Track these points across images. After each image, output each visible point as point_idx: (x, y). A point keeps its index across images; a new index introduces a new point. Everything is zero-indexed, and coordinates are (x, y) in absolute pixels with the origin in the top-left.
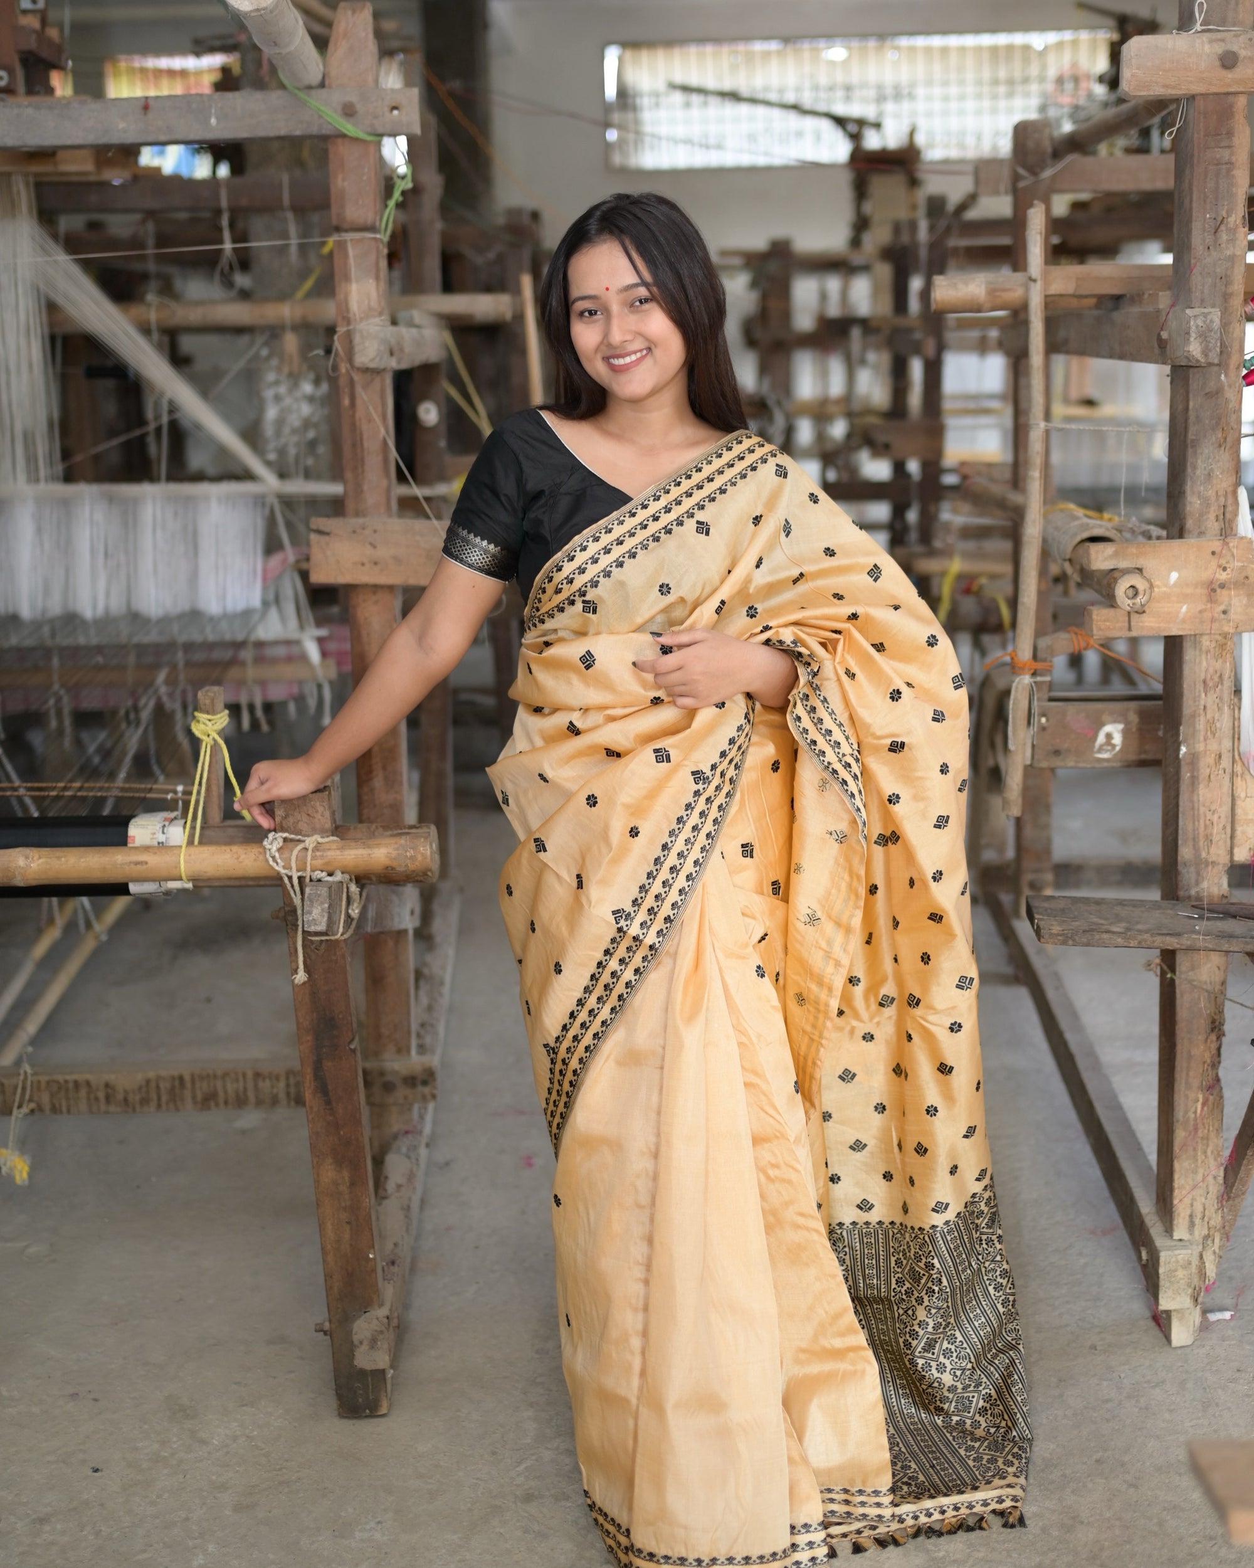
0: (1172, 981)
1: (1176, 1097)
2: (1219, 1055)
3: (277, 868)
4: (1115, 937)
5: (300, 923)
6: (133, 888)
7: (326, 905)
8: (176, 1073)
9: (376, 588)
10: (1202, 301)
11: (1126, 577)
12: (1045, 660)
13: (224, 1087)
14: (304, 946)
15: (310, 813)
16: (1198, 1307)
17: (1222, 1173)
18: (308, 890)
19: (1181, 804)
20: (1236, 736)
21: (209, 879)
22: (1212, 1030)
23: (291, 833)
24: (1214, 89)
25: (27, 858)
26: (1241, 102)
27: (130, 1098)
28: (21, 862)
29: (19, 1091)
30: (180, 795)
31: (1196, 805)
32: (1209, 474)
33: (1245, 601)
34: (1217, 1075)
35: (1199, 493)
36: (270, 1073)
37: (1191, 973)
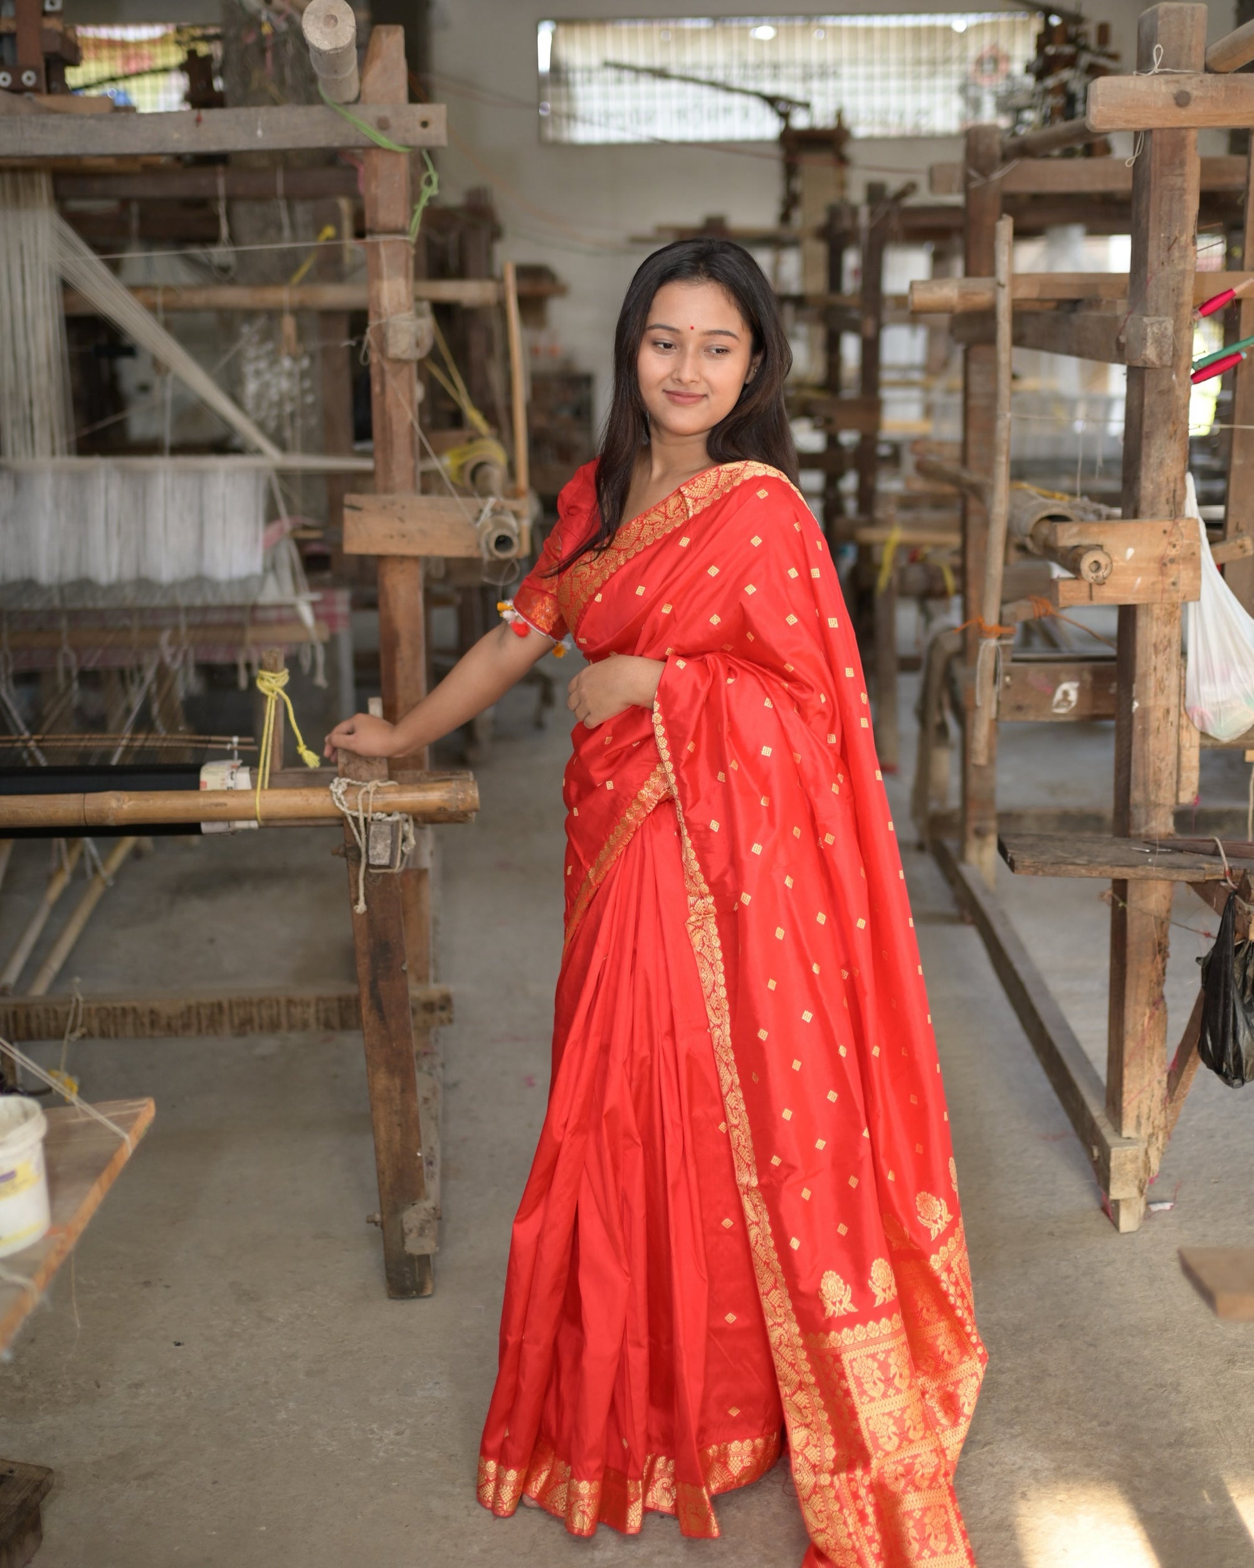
0: (1124, 910)
1: (1127, 1012)
2: (1164, 974)
3: (343, 809)
4: (1079, 868)
5: (363, 858)
6: (205, 828)
7: (389, 842)
8: (215, 1000)
9: (403, 558)
10: (1157, 310)
11: (1089, 553)
12: (1008, 625)
13: (259, 1013)
14: (365, 879)
16: (1144, 1197)
17: (1165, 1078)
18: (372, 828)
19: (1133, 752)
20: (1183, 693)
21: (281, 819)
22: (1160, 951)
23: (352, 779)
24: (1169, 124)
25: (118, 800)
26: (1193, 135)
27: (173, 1023)
28: (114, 804)
29: (71, 1017)
30: (235, 745)
31: (1146, 754)
32: (1161, 463)
33: (1191, 574)
34: (1162, 992)
35: (1152, 478)
36: (301, 1001)
37: (1141, 903)
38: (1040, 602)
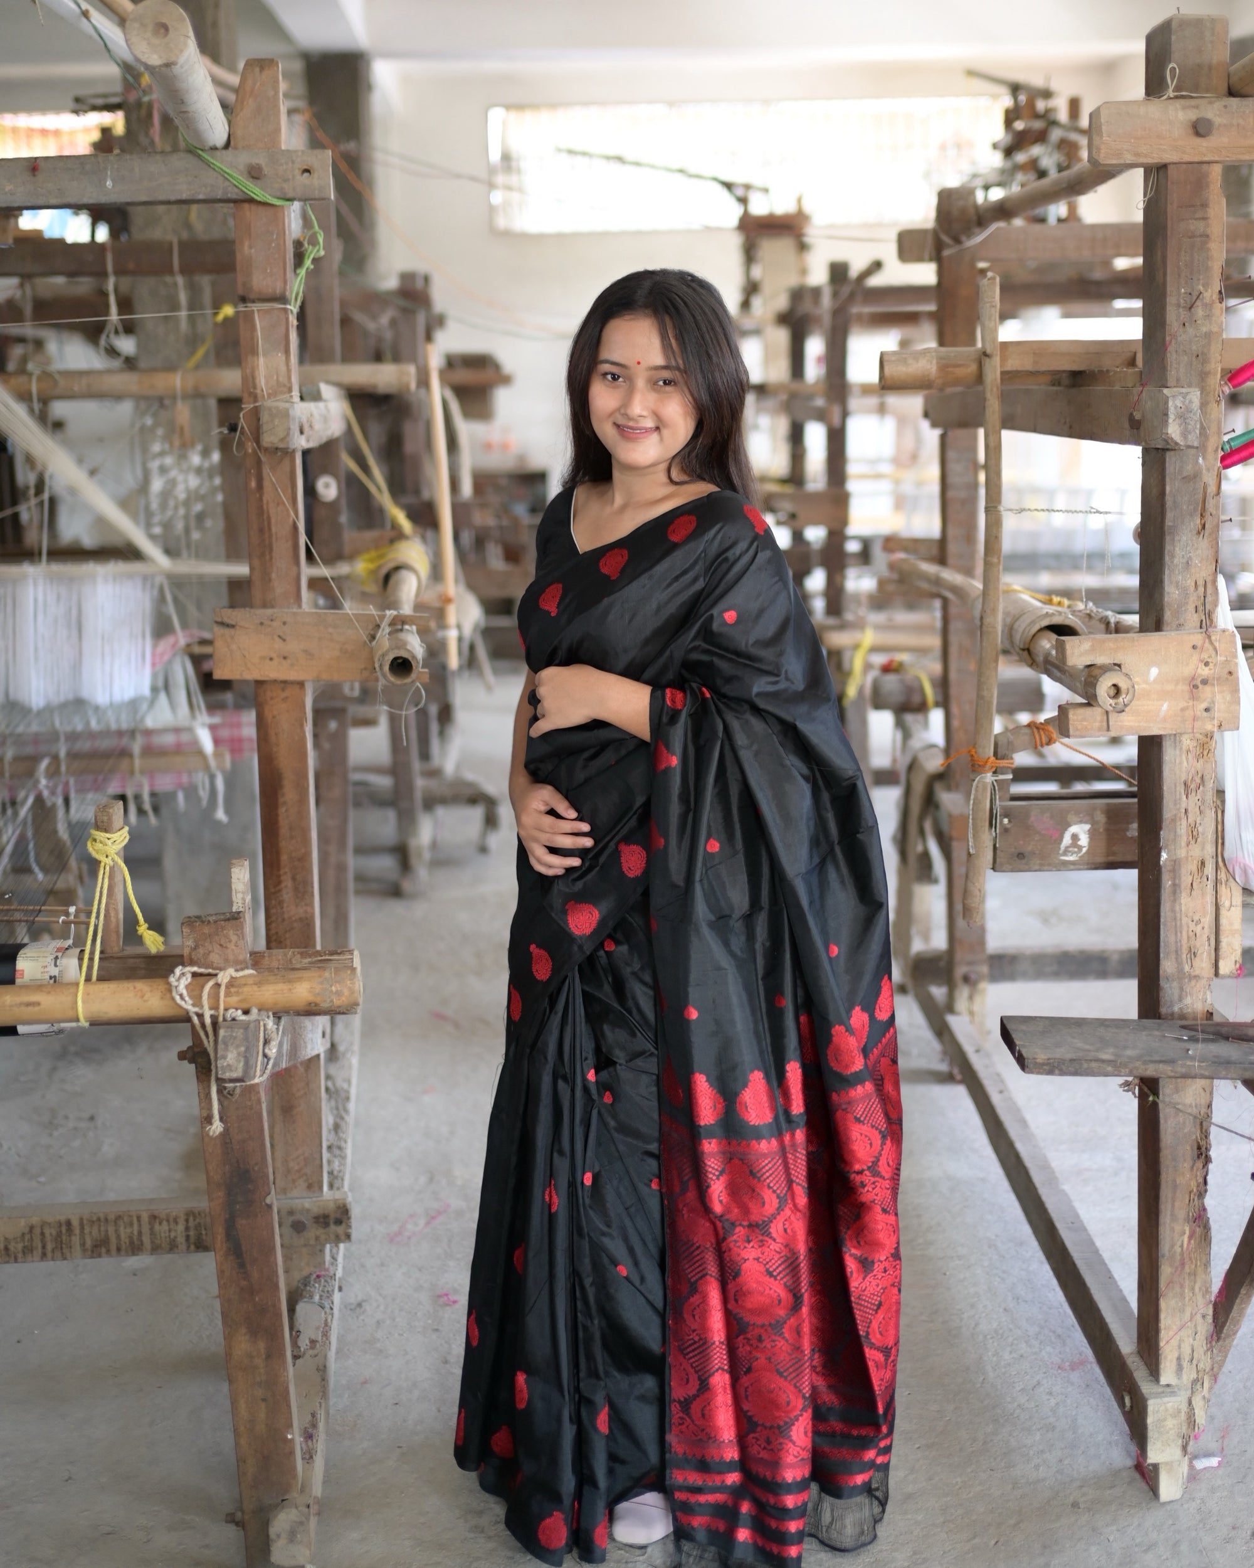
0: (1155, 1105)
1: (1161, 1229)
2: (1205, 1183)
3: (186, 1006)
4: (1105, 1066)
5: (213, 1067)
6: (21, 1029)
7: (243, 1049)
8: (63, 1218)
9: (285, 684)
10: (1178, 380)
11: (1108, 674)
12: (1003, 758)
13: (116, 1231)
14: (219, 1094)
15: (222, 943)
16: (1187, 1457)
17: (1210, 1311)
18: (222, 1033)
19: (1162, 914)
20: (1220, 841)
21: (110, 1020)
22: (1199, 1156)
23: (200, 967)
24: (1187, 158)
26: (1216, 172)
27: (12, 1247)
31: (1178, 915)
32: (1187, 562)
33: (1228, 697)
34: (1204, 1205)
35: (1177, 583)
36: (168, 1215)
37: (1176, 1098)
38: (1043, 729)
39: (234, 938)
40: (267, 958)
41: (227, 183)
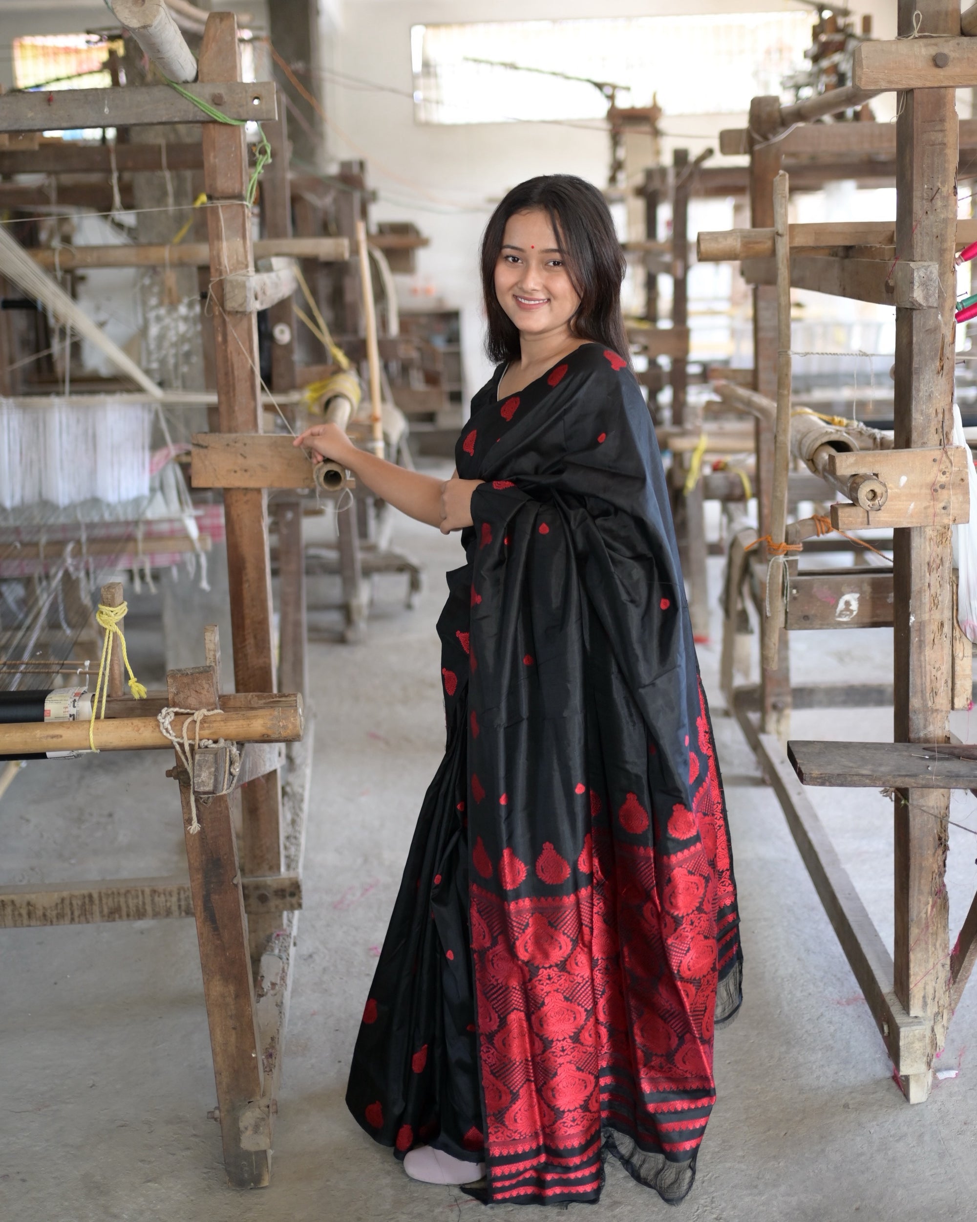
0: (906, 806)
1: (911, 901)
2: (945, 865)
3: (170, 738)
4: (863, 778)
5: (192, 783)
6: (49, 754)
7: (213, 769)
8: (85, 892)
9: (244, 491)
10: (922, 255)
11: (867, 482)
12: (792, 543)
13: (126, 902)
14: (196, 802)
15: (197, 689)
16: (931, 1070)
17: (948, 962)
18: (197, 757)
19: (911, 663)
20: (955, 607)
21: (115, 749)
22: (940, 845)
23: (180, 708)
24: (928, 84)
27: (48, 913)
30: (87, 669)
31: (923, 664)
32: (930, 395)
33: (961, 498)
34: (943, 882)
35: (922, 411)
36: (164, 890)
37: (922, 802)
38: (823, 521)
39: (206, 686)
40: (232, 700)
41: (196, 109)
